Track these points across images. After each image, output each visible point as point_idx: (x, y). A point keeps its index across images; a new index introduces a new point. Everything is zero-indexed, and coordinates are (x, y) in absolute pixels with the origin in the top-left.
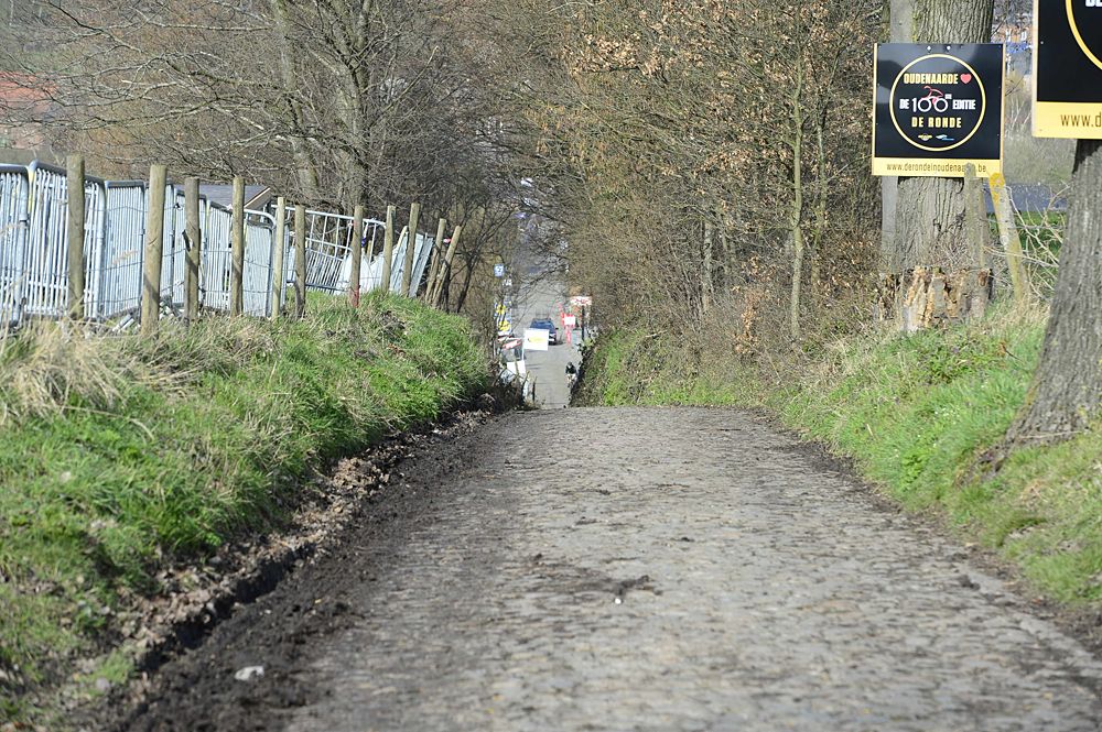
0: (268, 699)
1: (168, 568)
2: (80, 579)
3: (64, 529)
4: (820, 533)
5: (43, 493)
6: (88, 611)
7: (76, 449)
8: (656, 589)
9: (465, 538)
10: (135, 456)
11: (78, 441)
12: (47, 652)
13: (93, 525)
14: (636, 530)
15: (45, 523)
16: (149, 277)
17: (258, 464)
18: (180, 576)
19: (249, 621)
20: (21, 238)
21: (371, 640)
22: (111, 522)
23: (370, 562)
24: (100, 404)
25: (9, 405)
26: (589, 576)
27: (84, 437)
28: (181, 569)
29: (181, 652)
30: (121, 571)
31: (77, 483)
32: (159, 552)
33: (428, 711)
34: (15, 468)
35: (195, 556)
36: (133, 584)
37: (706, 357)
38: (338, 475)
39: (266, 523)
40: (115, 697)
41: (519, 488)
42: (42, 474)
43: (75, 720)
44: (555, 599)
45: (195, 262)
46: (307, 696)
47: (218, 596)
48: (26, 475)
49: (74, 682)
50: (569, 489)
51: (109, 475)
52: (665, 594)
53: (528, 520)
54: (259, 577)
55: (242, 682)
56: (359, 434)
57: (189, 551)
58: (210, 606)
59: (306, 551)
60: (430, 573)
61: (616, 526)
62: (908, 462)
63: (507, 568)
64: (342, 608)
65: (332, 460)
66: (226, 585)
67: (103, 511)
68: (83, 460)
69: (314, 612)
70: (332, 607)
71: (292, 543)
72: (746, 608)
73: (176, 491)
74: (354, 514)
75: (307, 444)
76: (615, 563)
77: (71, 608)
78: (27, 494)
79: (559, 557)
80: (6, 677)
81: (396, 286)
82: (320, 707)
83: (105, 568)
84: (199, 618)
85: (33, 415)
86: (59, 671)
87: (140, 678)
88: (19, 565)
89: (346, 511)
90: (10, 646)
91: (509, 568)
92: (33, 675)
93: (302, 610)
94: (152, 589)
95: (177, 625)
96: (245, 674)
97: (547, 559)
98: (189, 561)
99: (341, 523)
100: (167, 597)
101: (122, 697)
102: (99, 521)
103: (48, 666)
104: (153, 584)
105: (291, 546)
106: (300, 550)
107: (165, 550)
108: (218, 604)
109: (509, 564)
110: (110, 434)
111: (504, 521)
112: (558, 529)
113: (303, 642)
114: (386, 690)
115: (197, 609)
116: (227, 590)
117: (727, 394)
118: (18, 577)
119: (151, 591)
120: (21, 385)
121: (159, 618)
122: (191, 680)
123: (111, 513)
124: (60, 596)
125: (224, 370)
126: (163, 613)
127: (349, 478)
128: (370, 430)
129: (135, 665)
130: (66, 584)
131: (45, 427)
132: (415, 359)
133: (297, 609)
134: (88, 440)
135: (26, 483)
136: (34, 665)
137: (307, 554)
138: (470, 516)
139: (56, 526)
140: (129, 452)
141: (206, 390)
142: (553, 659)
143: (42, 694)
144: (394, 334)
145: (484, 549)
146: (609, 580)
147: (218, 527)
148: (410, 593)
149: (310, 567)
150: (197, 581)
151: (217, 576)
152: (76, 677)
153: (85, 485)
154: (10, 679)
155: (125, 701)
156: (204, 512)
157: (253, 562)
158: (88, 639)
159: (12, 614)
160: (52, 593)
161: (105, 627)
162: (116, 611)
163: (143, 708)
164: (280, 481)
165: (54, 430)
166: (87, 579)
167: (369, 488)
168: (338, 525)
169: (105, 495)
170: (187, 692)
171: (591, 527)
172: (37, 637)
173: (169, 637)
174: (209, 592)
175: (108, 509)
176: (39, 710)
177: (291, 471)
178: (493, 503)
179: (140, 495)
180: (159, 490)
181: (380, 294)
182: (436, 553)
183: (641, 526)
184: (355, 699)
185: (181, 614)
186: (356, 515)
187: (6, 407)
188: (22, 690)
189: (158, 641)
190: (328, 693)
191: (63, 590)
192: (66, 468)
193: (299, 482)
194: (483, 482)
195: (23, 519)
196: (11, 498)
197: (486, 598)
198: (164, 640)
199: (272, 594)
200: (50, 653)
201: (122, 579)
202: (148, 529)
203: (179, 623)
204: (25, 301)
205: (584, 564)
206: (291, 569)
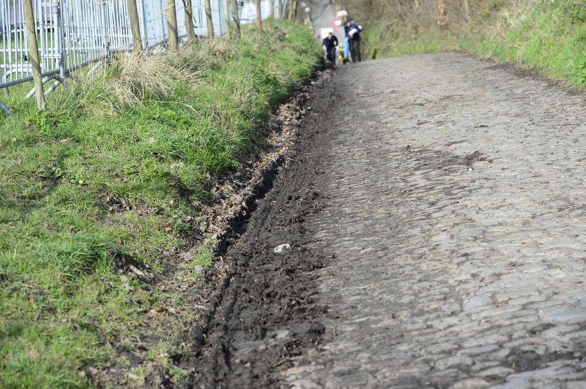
0: (300, 267)
1: (215, 185)
2: (172, 202)
3: (157, 172)
4: (552, 112)
5: (141, 152)
6: (179, 221)
7: (155, 123)
8: (488, 159)
9: (361, 141)
10: (185, 123)
11: (154, 119)
12: (162, 253)
13: (171, 167)
14: (452, 124)
15: (146, 171)
16: (170, 22)
17: (245, 115)
18: (223, 188)
19: (267, 210)
20: (102, 10)
21: (341, 214)
22: (181, 164)
23: (317, 163)
24: (161, 96)
25: (113, 104)
26: (444, 156)
27: (157, 116)
28: (222, 184)
29: (237, 238)
30: (193, 192)
31: (158, 143)
32: (208, 176)
33: (402, 263)
34: (122, 140)
35: (226, 175)
36: (200, 199)
37: (421, 29)
38: (281, 114)
39: (256, 147)
40: (209, 276)
41: (373, 108)
42: (138, 141)
43: (189, 298)
44: (433, 173)
45: (190, 12)
46: (323, 261)
47: (246, 197)
48: (129, 143)
49: (182, 269)
50: (400, 105)
51: (175, 136)
52: (495, 161)
53: (389, 125)
54: (264, 182)
55: (279, 254)
56: (284, 91)
57: (223, 172)
58: (244, 204)
59: (281, 161)
60: (352, 164)
61: (440, 123)
62: (582, 66)
63: (394, 156)
64: (316, 195)
65: (276, 106)
66: (248, 190)
67: (176, 157)
68: (159, 129)
69: (301, 200)
70: (311, 195)
71: (273, 157)
72: (548, 164)
73: (211, 140)
74: (296, 135)
75: (263, 100)
76: (454, 146)
77: (171, 221)
78: (132, 155)
79: (420, 145)
80: (143, 274)
81: (277, 15)
82: (332, 267)
83: (184, 192)
84: (240, 213)
85: (127, 107)
86: (172, 263)
87: (218, 260)
88: (136, 199)
89: (292, 134)
90: (141, 252)
91: (395, 156)
92: (158, 269)
93: (293, 198)
94: (210, 199)
95: (230, 221)
96: (279, 249)
97: (414, 148)
98: (225, 178)
99: (293, 141)
100: (220, 203)
101: (212, 275)
102: (174, 164)
103: (165, 261)
104: (210, 197)
105: (273, 159)
106: (278, 161)
107: (211, 174)
108: (248, 202)
109: (394, 154)
110: (169, 112)
111: (376, 128)
112: (409, 129)
113: (303, 221)
114: (368, 250)
115: (238, 208)
116: (250, 193)
117: (436, 45)
118: (136, 206)
119: (209, 201)
120: (118, 91)
121: (219, 218)
122: (248, 256)
123: (180, 158)
124: (162, 214)
125: (215, 67)
126: (220, 215)
127: (287, 115)
128: (288, 87)
129: (215, 251)
130: (164, 206)
131: (135, 113)
132: (294, 49)
133: (290, 198)
134: (159, 117)
135: (130, 148)
136: (157, 262)
137: (282, 162)
138: (357, 128)
139: (152, 171)
140: (182, 121)
141: (209, 79)
142: (457, 215)
143: (166, 282)
144: (282, 38)
145: (375, 146)
146: (457, 157)
147: (236, 155)
148: (349, 179)
149: (286, 170)
150: (232, 189)
151: (241, 184)
152: (182, 265)
153: (163, 145)
154: (145, 275)
155: (214, 278)
156: (227, 149)
157: (258, 172)
158: (183, 238)
159: (138, 231)
160: (158, 213)
161: (190, 228)
162: (194, 217)
163: (227, 283)
164: (256, 123)
165: (140, 114)
166: (175, 201)
167: (298, 118)
168: (291, 142)
169: (174, 148)
170: (248, 265)
171: (427, 126)
172: (155, 243)
173: (228, 229)
174: (241, 196)
175: (178, 156)
176: (168, 295)
177: (259, 115)
178: (364, 118)
179: (193, 145)
180: (202, 140)
181: (271, 19)
182: (349, 152)
183: (453, 121)
184: (351, 258)
185: (231, 213)
186: (298, 135)
187: (112, 105)
188: (154, 281)
189: (223, 233)
190: (334, 257)
191: (162, 210)
192: (151, 136)
193: (265, 121)
194: (352, 107)
195: (132, 170)
196: (124, 158)
197: (393, 178)
198: (225, 232)
199: (273, 190)
200: (164, 252)
201: (193, 197)
202: (200, 164)
203: (231, 219)
204: (109, 44)
205: (437, 148)
206: (276, 172)
